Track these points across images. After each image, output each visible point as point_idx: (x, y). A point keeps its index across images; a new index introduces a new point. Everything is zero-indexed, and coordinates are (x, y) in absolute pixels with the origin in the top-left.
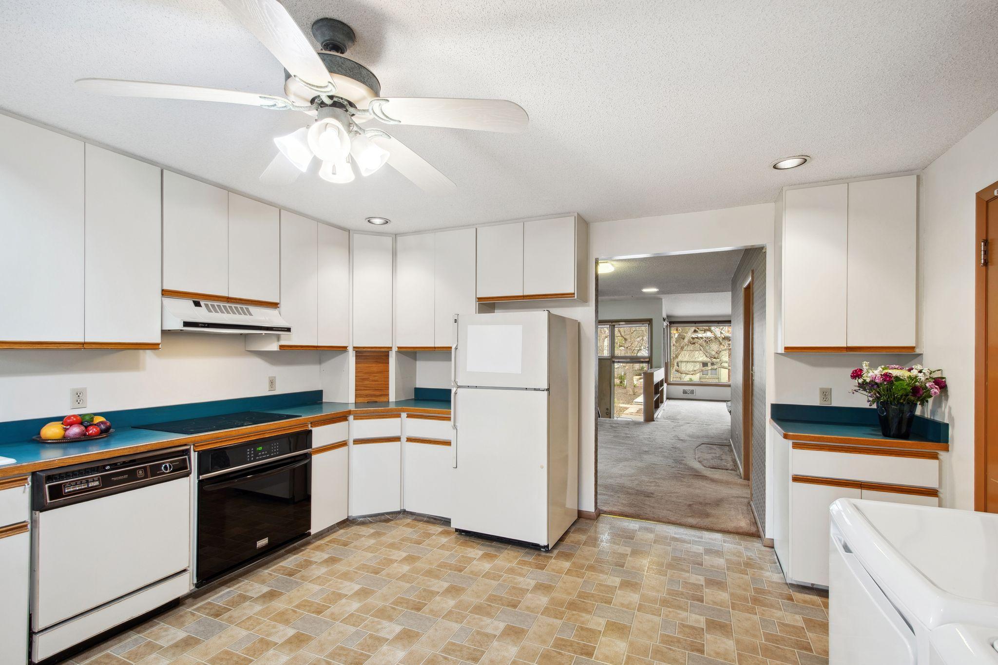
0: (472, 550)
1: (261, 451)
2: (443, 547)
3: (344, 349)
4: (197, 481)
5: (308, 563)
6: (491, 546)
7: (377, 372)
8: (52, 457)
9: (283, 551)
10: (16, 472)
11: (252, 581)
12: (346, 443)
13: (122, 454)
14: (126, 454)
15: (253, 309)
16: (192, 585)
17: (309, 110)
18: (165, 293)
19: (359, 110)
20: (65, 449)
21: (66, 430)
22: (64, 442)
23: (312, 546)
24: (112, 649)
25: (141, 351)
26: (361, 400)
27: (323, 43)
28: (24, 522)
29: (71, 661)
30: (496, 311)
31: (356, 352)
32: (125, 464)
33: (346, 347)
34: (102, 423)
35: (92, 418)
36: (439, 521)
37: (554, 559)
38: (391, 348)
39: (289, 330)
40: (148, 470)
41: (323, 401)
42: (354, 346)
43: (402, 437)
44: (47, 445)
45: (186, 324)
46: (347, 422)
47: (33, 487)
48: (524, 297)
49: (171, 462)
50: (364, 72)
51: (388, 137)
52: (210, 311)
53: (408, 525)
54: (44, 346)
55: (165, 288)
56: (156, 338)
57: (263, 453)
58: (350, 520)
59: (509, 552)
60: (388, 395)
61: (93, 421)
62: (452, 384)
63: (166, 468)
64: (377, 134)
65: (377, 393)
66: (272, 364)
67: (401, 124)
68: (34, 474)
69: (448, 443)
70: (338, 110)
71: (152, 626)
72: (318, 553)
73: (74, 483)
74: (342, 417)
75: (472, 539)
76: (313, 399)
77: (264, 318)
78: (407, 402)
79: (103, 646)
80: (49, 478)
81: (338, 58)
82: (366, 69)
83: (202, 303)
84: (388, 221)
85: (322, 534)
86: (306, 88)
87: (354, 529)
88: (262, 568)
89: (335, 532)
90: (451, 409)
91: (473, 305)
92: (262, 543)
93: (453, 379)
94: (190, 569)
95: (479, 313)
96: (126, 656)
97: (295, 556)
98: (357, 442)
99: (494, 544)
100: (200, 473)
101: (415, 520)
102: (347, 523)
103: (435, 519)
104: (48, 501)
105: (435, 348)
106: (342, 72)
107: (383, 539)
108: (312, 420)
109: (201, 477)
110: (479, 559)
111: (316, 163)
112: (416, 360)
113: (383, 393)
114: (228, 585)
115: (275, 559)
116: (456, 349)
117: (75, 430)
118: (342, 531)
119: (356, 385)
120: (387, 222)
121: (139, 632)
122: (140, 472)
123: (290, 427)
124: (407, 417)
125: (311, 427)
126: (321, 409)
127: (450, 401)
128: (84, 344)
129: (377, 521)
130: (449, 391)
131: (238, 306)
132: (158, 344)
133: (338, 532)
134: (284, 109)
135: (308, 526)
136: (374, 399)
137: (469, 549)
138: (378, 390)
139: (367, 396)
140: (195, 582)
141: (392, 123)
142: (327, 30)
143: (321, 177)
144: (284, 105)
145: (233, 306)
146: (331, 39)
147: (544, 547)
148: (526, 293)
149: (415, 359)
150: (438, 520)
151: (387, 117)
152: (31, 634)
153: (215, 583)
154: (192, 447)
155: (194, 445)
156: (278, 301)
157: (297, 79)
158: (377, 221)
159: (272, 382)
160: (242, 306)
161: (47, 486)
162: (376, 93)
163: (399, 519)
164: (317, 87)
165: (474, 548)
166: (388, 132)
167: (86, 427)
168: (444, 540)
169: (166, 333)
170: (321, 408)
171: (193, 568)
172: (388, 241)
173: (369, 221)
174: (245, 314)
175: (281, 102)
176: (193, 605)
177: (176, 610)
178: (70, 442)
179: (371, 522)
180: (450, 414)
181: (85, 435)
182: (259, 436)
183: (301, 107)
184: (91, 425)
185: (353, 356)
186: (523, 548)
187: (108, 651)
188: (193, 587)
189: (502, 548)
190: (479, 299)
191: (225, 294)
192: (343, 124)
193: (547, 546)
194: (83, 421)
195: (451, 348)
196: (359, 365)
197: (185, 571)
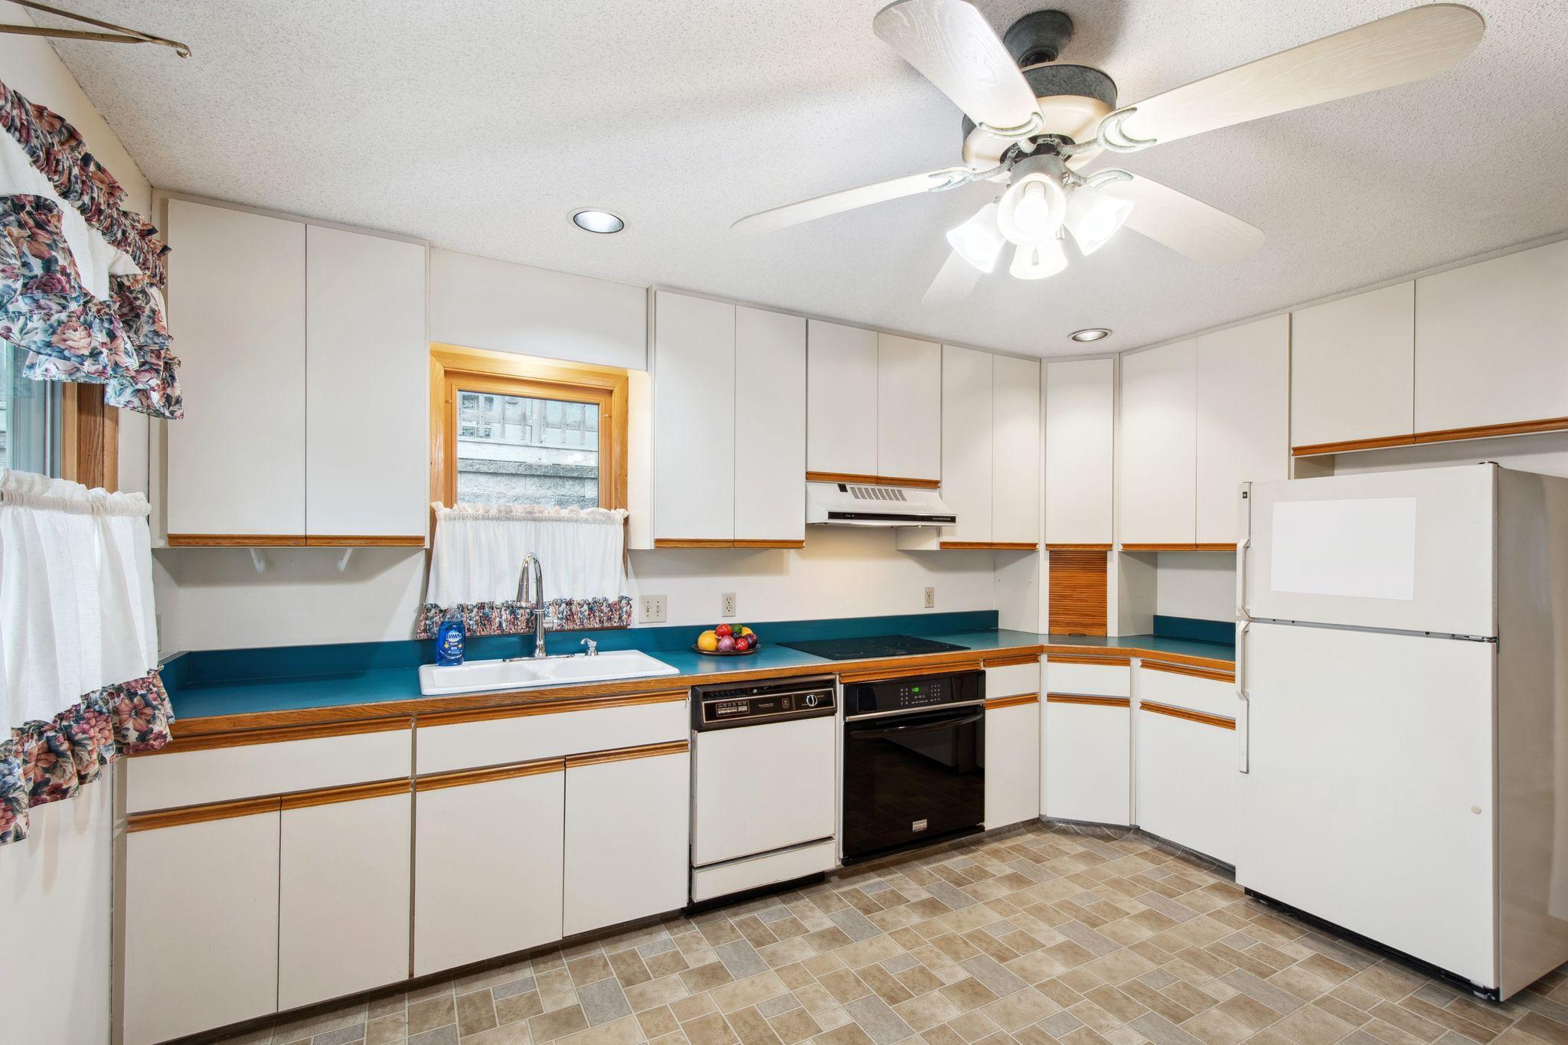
0: (1286, 940)
1: (917, 694)
2: (1218, 914)
3: (1032, 547)
4: (843, 724)
5: (981, 874)
6: (1333, 946)
7: (1087, 586)
8: (708, 671)
9: (946, 844)
10: (679, 684)
11: (908, 876)
12: (1036, 698)
13: (768, 677)
14: (771, 677)
15: (907, 492)
16: (838, 859)
17: (998, 173)
18: (811, 476)
19: (1079, 146)
20: (718, 662)
21: (718, 641)
22: (717, 655)
23: (986, 848)
24: (761, 912)
25: (785, 550)
26: (1058, 630)
27: (1020, 59)
28: (685, 740)
29: (723, 912)
30: (1336, 472)
31: (1051, 552)
32: (771, 690)
33: (1034, 545)
34: (750, 636)
35: (741, 629)
36: (1206, 864)
37: (1519, 1026)
38: (1111, 545)
39: (953, 519)
40: (793, 698)
41: (999, 627)
42: (1048, 543)
43: (1131, 699)
44: (703, 657)
45: (832, 515)
46: (1038, 664)
47: (692, 702)
48: (1415, 438)
49: (816, 694)
50: (1091, 75)
51: (1128, 178)
52: (857, 497)
53: (1145, 855)
54: (701, 545)
55: (810, 470)
56: (800, 534)
57: (920, 697)
58: (1042, 822)
59: (1381, 972)
60: (1105, 625)
61: (741, 633)
62: (1238, 614)
63: (810, 699)
64: (1109, 177)
65: (1087, 620)
66: (931, 570)
67: (1157, 143)
68: (693, 687)
69: (1230, 724)
70: (1045, 158)
71: (797, 899)
72: (995, 861)
73: (725, 705)
74: (1029, 656)
75: (1285, 918)
76: (984, 623)
77: (920, 504)
78: (1140, 639)
79: (752, 905)
80: (706, 696)
81: (1047, 71)
82: (1093, 69)
83: (848, 487)
84: (1105, 331)
85: (1000, 834)
86: (996, 137)
87: (1049, 839)
88: (921, 861)
89: (1019, 835)
90: (1234, 659)
91: (1283, 462)
92: (920, 825)
93: (1239, 603)
94: (836, 837)
95: (1296, 477)
96: (772, 927)
97: (963, 857)
98: (1054, 697)
99: (1339, 942)
100: (847, 713)
101: (1158, 849)
102: (1038, 824)
103: (1199, 858)
104: (705, 722)
105: (1197, 545)
106: (1052, 91)
107: (1101, 867)
108: (985, 656)
109: (847, 718)
110: (1304, 964)
111: (1009, 251)
112: (1157, 568)
113: (1096, 621)
114: (878, 872)
115: (936, 853)
116: (1247, 547)
117: (727, 642)
118: (1030, 836)
119: (1051, 606)
120: (1106, 334)
121: (784, 902)
122: (786, 702)
123: (956, 663)
124: (1142, 666)
125: (984, 666)
126: (996, 641)
127: (1232, 646)
128: (734, 541)
129: (1088, 834)
130: (1231, 627)
131: (889, 488)
132: (802, 542)
133: (1024, 836)
134: (962, 184)
135: (981, 816)
136: (1081, 630)
137: (1277, 935)
138: (1087, 615)
139: (1068, 624)
140: (841, 856)
141: (1139, 147)
142: (1026, 34)
143: (1013, 275)
144: (962, 178)
145: (883, 488)
146: (1035, 47)
147: (1485, 990)
148: (1419, 430)
149: (1155, 565)
150: (1205, 861)
151: (1131, 140)
152: (691, 868)
153: (864, 865)
154: (838, 676)
155: (840, 674)
156: (939, 479)
157: (984, 127)
158: (1089, 336)
159: (929, 596)
160: (887, 488)
161: (703, 703)
162: (1110, 106)
163: (1127, 840)
164: (1014, 129)
165: (1291, 938)
166: (1127, 167)
167: (736, 639)
168: (1221, 903)
169: (810, 527)
170: (997, 638)
171: (839, 837)
172: (1107, 365)
173: (1074, 338)
174: (897, 499)
175: (957, 174)
176: (839, 887)
177: (821, 887)
178: (722, 655)
179: (1077, 834)
180: (1233, 668)
181: (734, 648)
182: (915, 671)
183: (986, 172)
184: (740, 637)
185: (1045, 559)
186: (1418, 974)
187: (755, 914)
188: (839, 863)
189: (1363, 959)
190: (1298, 450)
191: (874, 473)
192: (1053, 177)
193: (1496, 992)
194: (733, 632)
195: (1235, 545)
196: (1055, 574)
197: (830, 838)
